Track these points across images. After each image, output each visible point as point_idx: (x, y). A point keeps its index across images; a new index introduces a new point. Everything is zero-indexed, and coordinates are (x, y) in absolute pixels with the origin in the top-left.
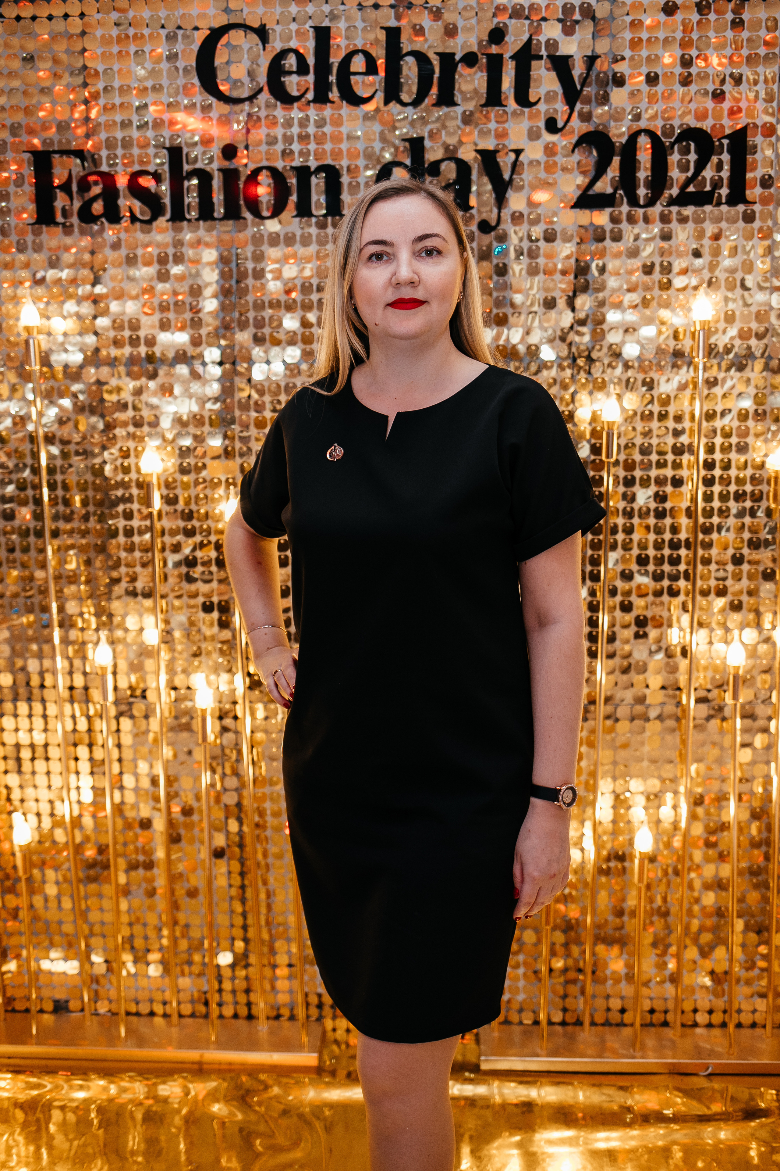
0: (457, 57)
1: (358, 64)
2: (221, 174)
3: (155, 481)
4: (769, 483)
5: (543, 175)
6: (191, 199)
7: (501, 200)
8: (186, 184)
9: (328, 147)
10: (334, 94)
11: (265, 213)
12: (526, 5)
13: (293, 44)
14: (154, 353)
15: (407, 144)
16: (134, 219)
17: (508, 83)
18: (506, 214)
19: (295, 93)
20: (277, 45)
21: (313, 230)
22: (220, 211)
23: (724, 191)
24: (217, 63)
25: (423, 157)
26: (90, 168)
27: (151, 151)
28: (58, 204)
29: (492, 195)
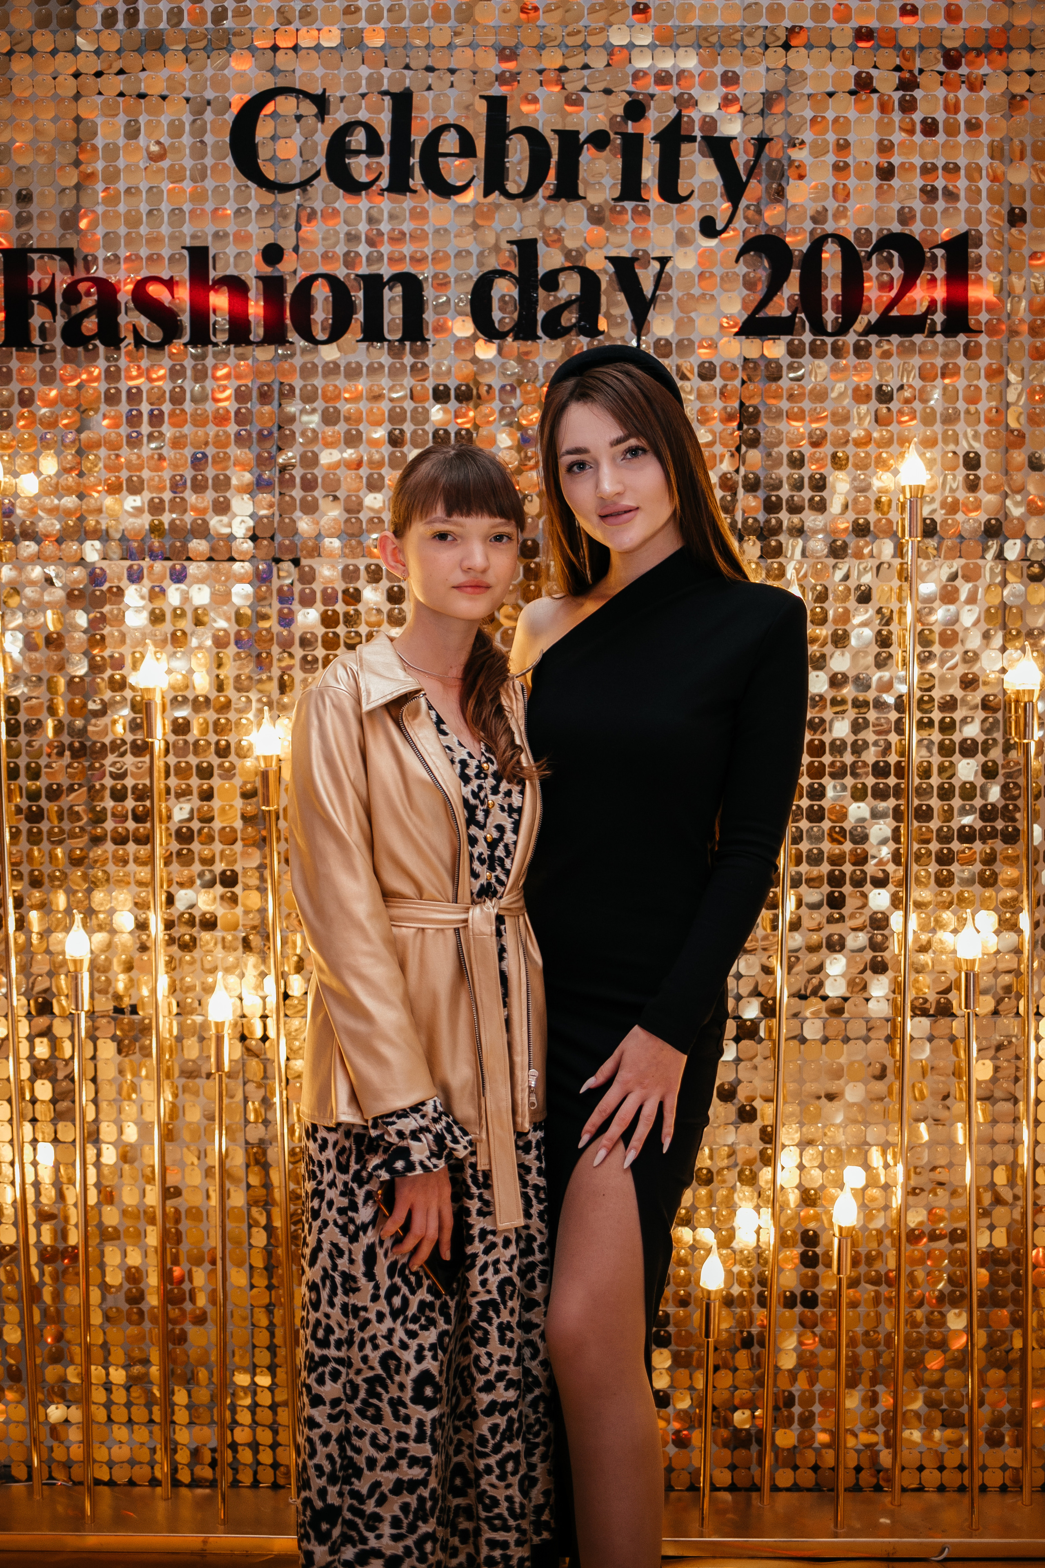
0: (582, 137)
1: (449, 143)
2: (261, 284)
3: (158, 700)
4: (1007, 710)
5: (697, 291)
6: (220, 318)
7: (640, 324)
8: (212, 295)
9: (408, 248)
10: (417, 181)
11: (321, 336)
12: (674, 72)
13: (363, 115)
14: (161, 523)
15: (515, 248)
16: (139, 341)
17: (649, 172)
18: (648, 339)
19: (364, 178)
20: (340, 116)
21: (386, 360)
22: (257, 332)
23: (939, 317)
24: (258, 139)
25: (536, 265)
26: (81, 273)
27: (166, 252)
28: (35, 321)
29: (629, 317)
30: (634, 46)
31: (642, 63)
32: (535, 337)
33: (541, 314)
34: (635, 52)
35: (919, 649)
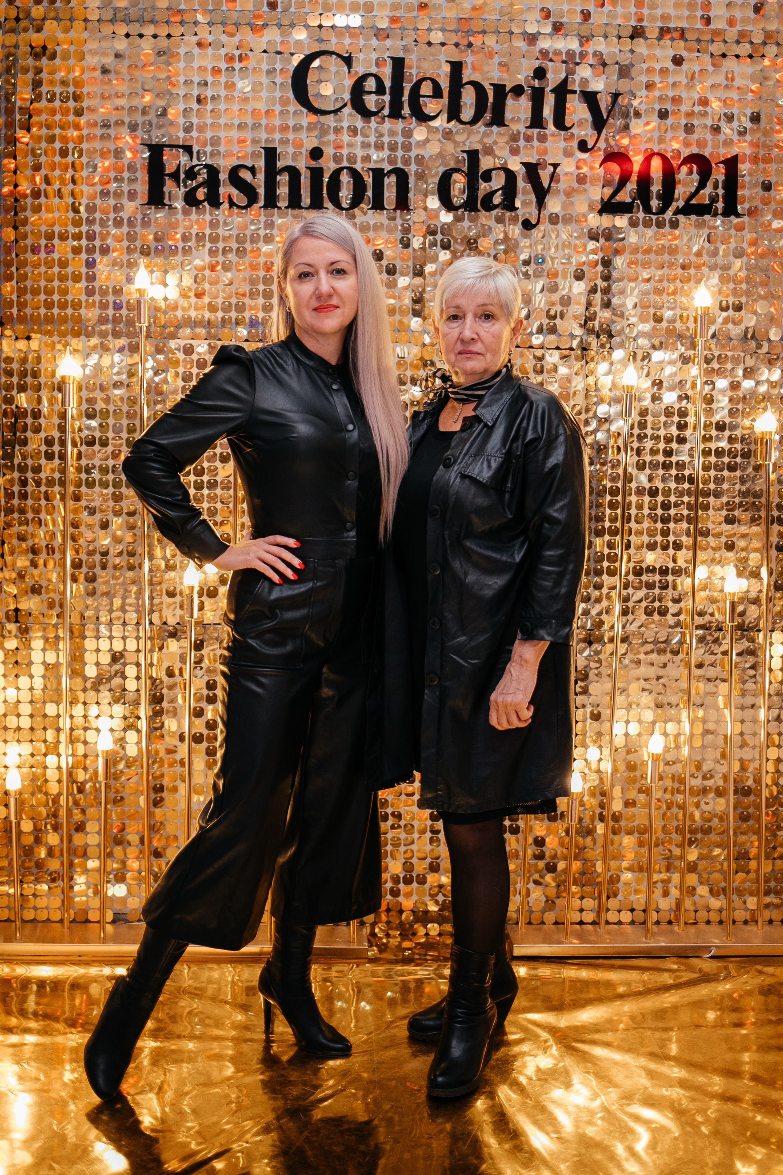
0: (508, 89)
1: (426, 89)
2: (308, 172)
4: (756, 444)
5: (575, 185)
6: (283, 191)
7: (541, 204)
8: (278, 178)
9: (400, 153)
10: (406, 110)
11: (344, 205)
12: (564, 51)
13: (374, 70)
15: (465, 155)
16: (232, 204)
17: (548, 111)
18: (545, 213)
19: (373, 109)
20: (360, 69)
21: (386, 222)
22: (306, 200)
23: (720, 205)
24: (308, 82)
25: (478, 166)
26: (195, 162)
27: (249, 150)
28: (166, 189)
29: (534, 199)
30: (540, 34)
31: (544, 44)
32: (476, 210)
33: (481, 195)
34: (540, 37)
35: (704, 406)
